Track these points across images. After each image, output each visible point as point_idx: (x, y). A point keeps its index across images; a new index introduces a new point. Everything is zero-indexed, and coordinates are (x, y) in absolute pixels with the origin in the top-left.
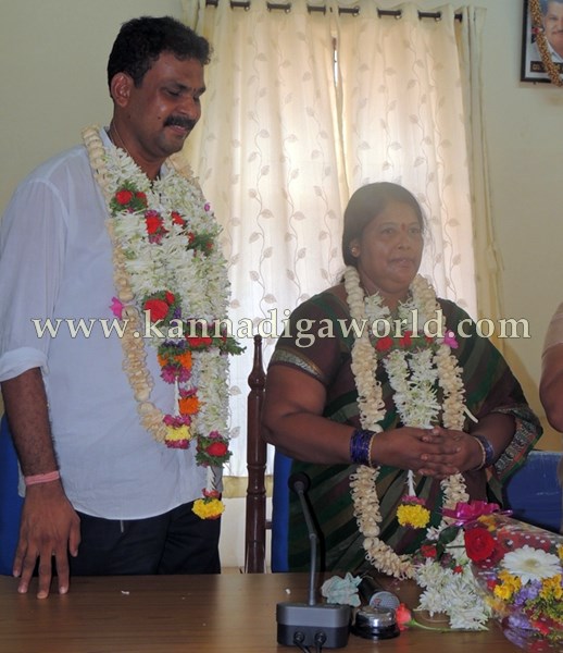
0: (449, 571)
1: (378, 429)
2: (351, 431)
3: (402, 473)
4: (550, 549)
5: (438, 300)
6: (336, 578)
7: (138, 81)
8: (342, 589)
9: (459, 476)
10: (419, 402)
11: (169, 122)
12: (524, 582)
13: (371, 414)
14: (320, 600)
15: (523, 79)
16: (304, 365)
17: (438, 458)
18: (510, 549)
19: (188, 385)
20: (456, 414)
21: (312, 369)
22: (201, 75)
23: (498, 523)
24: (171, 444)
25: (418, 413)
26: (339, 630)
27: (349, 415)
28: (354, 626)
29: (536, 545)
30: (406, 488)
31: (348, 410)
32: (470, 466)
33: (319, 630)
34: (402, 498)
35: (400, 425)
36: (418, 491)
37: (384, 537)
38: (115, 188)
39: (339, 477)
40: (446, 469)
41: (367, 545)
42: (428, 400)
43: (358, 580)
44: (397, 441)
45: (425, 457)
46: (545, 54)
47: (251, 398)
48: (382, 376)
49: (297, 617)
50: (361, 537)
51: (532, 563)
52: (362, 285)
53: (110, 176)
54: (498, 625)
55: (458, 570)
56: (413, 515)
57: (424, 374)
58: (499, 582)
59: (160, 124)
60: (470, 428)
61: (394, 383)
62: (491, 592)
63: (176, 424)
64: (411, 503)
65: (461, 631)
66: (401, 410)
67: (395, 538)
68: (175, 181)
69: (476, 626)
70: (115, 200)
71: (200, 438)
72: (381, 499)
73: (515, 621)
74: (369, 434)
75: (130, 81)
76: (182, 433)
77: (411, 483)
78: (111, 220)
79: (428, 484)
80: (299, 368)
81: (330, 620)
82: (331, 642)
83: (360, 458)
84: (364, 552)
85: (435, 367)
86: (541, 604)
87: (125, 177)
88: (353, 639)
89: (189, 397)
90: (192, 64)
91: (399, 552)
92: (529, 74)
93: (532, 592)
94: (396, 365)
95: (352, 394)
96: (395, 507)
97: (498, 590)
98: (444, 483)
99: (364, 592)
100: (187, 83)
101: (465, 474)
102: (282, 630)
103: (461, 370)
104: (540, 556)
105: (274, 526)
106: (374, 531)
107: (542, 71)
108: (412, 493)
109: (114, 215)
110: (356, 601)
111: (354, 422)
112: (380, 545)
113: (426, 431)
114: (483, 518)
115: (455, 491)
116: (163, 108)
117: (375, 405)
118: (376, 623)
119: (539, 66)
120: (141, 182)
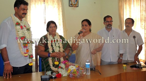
0: (62, 69)
1: (52, 52)
2: (48, 53)
3: (55, 58)
6: (48, 72)
7: (18, 8)
8: (49, 73)
10: (57, 49)
11: (23, 14)
12: (71, 70)
13: (51, 51)
14: (46, 75)
15: (69, 6)
17: (59, 56)
18: (70, 66)
19: (27, 48)
20: (62, 50)
22: (27, 7)
23: (68, 63)
24: (25, 56)
25: (57, 50)
26: (49, 78)
27: (48, 51)
28: (51, 78)
29: (73, 65)
31: (48, 50)
33: (46, 78)
34: (55, 61)
35: (54, 52)
36: (57, 60)
37: (53, 66)
38: (16, 22)
40: (60, 57)
41: (51, 67)
43: (51, 72)
44: (54, 54)
45: (57, 56)
46: (72, 3)
47: (35, 49)
48: (52, 46)
49: (43, 77)
50: (50, 66)
52: (49, 34)
53: (15, 21)
54: (69, 76)
55: (63, 69)
57: (57, 45)
58: (68, 70)
59: (22, 14)
62: (67, 71)
63: (26, 53)
64: (56, 61)
65: (64, 77)
66: (54, 50)
67: (55, 66)
68: (24, 21)
69: (66, 76)
70: (16, 24)
71: (29, 55)
72: (52, 61)
73: (71, 75)
74: (50, 53)
75: (17, 8)
76: (27, 55)
77: (56, 59)
78: (15, 27)
79: (59, 59)
81: (48, 77)
82: (48, 80)
83: (49, 56)
84: (51, 68)
85: (59, 44)
86: (74, 72)
87: (17, 21)
88: (51, 79)
89: (27, 50)
90: (26, 6)
91: (55, 68)
92: (70, 5)
93: (72, 71)
94: (54, 44)
95: (48, 48)
96: (54, 62)
97: (68, 71)
98: (60, 59)
99: (52, 73)
100: (25, 8)
102: (42, 79)
103: (62, 44)
104: (73, 66)
105: (39, 66)
106: (52, 65)
107: (72, 5)
108: (56, 60)
109: (16, 26)
110: (51, 74)
111: (49, 52)
112: (53, 67)
113: (58, 52)
114: (66, 62)
115: (62, 59)
116: (22, 12)
117: (51, 49)
118: (53, 77)
119: (71, 4)
120: (19, 21)
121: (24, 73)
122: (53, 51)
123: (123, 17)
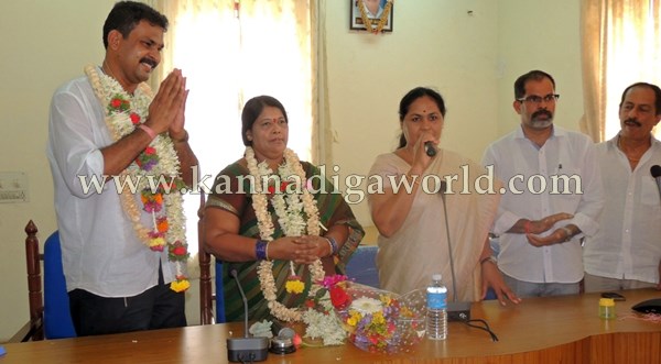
0: (321, 314)
1: (271, 239)
2: (255, 241)
3: (287, 262)
4: (376, 297)
5: (301, 162)
7: (125, 36)
8: (262, 329)
9: (318, 261)
10: (293, 222)
11: (142, 61)
12: (363, 315)
13: (266, 231)
14: (251, 336)
15: (351, 28)
16: (225, 206)
17: (305, 251)
18: (355, 298)
19: (161, 214)
20: (316, 226)
21: (230, 208)
23: (348, 286)
24: (154, 249)
25: (294, 227)
26: (263, 350)
27: (254, 233)
28: (273, 349)
29: (369, 295)
30: (290, 271)
31: (252, 230)
32: (324, 254)
33: (251, 351)
34: (287, 278)
35: (284, 236)
36: (296, 272)
37: (279, 300)
38: (110, 99)
39: (251, 269)
40: (311, 257)
41: (270, 305)
42: (298, 221)
43: (271, 323)
44: (282, 244)
46: (363, 13)
48: (271, 209)
49: (238, 345)
50: (266, 301)
51: (367, 305)
52: (256, 157)
53: (106, 92)
54: (350, 341)
55: (326, 313)
56: (295, 286)
57: (295, 205)
58: (350, 316)
59: (138, 60)
60: (323, 234)
61: (278, 212)
62: (345, 323)
63: (155, 236)
64: (294, 279)
65: (330, 346)
66: (283, 227)
67: (286, 300)
69: (338, 342)
72: (275, 279)
73: (358, 339)
74: (266, 242)
75: (120, 35)
76: (160, 241)
77: (292, 268)
79: (303, 266)
80: (223, 209)
81: (258, 346)
82: (259, 357)
83: (261, 256)
85: (301, 201)
86: (372, 327)
88: (270, 355)
89: (161, 221)
92: (355, 25)
93: (368, 320)
94: (279, 202)
95: (255, 221)
97: (349, 321)
98: (311, 266)
99: (275, 330)
101: (322, 259)
102: (231, 354)
104: (371, 301)
105: (216, 298)
106: (274, 297)
107: (362, 23)
108: (293, 274)
109: (110, 114)
110: (270, 335)
111: (257, 236)
112: (278, 304)
113: (298, 237)
114: (339, 283)
115: (317, 270)
117: (268, 226)
118: (283, 345)
119: (360, 20)
121: (151, 327)
122: (279, 233)
123: (601, 78)
